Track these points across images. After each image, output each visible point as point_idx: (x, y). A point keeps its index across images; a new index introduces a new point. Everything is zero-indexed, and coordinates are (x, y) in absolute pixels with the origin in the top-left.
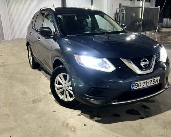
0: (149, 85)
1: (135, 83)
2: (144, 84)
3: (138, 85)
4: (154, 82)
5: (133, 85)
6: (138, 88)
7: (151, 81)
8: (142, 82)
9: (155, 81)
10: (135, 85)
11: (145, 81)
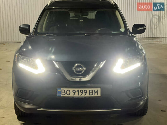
0: (83, 95)
1: (62, 89)
2: (75, 92)
3: (66, 92)
4: (91, 94)
5: (59, 90)
6: (66, 95)
7: (85, 91)
8: (71, 90)
9: (92, 92)
10: (62, 92)
11: (76, 89)
